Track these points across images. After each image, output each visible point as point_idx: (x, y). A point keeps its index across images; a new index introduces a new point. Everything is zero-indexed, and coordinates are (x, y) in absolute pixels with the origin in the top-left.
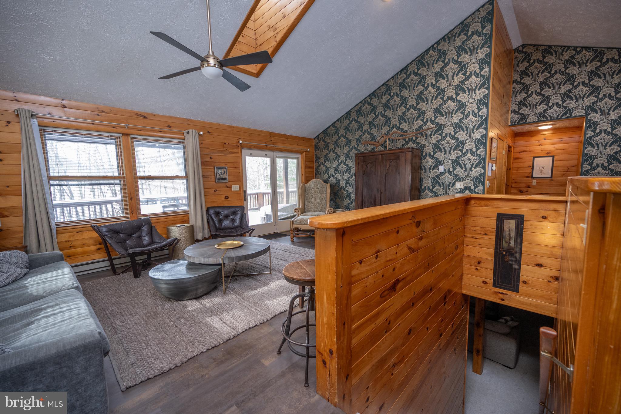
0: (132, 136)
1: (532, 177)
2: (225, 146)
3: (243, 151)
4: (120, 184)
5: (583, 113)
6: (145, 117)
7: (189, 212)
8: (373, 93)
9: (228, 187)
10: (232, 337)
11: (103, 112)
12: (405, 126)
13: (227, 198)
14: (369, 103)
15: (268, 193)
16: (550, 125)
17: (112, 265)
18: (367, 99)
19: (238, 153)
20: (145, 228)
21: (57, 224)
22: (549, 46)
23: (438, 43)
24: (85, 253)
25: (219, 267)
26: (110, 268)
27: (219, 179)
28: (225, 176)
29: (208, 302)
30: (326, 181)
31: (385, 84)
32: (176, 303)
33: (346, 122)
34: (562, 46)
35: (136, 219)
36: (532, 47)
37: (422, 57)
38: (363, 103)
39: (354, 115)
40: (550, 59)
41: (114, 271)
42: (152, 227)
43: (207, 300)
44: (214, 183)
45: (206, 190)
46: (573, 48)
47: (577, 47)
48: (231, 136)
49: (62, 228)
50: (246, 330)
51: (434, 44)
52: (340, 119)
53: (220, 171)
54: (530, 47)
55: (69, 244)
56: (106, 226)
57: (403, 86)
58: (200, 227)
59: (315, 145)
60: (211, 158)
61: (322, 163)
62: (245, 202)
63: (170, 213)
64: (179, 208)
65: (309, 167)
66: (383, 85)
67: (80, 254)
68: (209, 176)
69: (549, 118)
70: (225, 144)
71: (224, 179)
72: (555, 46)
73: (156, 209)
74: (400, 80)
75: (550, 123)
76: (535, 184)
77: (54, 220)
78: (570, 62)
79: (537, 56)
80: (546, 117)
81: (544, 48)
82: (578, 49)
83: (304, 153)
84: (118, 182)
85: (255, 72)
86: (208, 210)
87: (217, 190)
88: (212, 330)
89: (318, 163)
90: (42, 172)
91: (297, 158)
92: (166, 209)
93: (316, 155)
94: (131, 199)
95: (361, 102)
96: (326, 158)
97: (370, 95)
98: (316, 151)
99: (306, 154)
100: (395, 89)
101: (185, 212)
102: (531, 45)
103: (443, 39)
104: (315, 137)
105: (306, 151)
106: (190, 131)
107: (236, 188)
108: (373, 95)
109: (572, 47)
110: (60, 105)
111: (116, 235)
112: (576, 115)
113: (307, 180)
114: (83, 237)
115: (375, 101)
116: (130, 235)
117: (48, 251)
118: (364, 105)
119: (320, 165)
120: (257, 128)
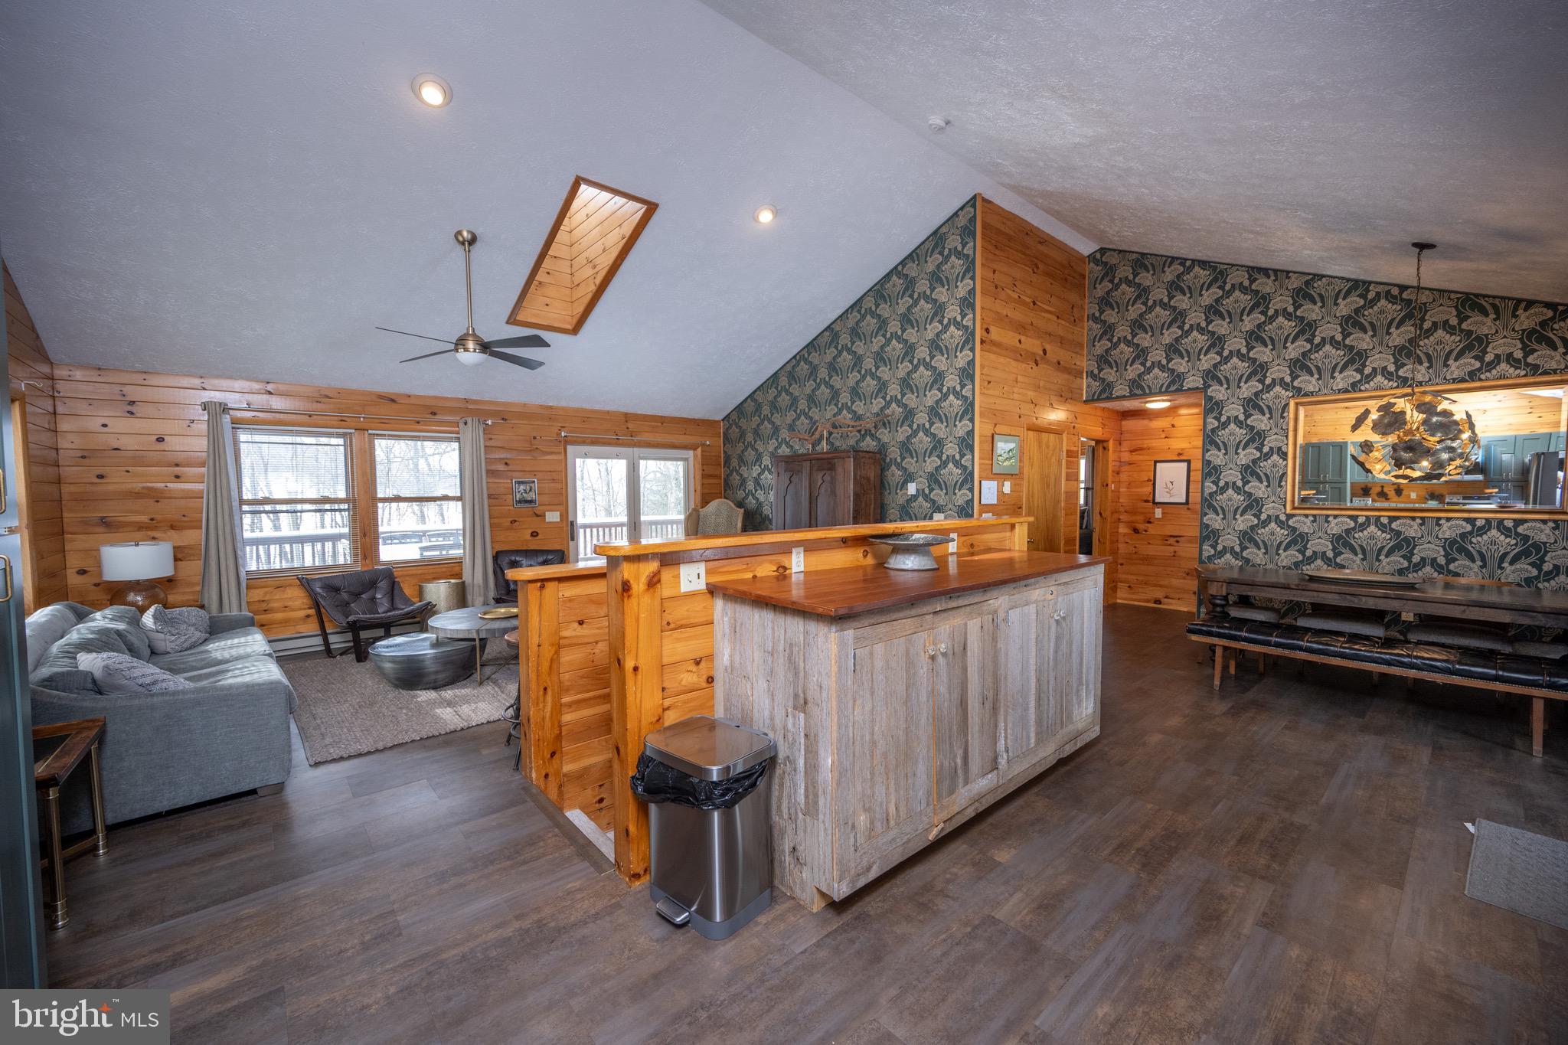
0: (370, 432)
1: (1154, 503)
2: (534, 442)
3: (570, 448)
4: (348, 510)
5: (1200, 384)
6: (393, 401)
7: (461, 558)
8: (812, 342)
9: (537, 516)
10: (459, 728)
11: (327, 397)
12: (859, 407)
13: (534, 534)
14: (806, 361)
15: (621, 525)
16: (1163, 400)
17: (326, 643)
18: (803, 352)
19: (560, 453)
20: (383, 584)
21: (248, 573)
22: (1143, 255)
23: (903, 263)
24: (286, 622)
25: (473, 643)
26: (323, 648)
27: (520, 502)
28: (532, 496)
29: (448, 693)
30: (740, 505)
31: (829, 327)
32: (404, 692)
33: (773, 392)
34: (1162, 256)
35: (370, 568)
36: (1115, 254)
37: (882, 285)
38: (797, 358)
39: (783, 381)
40: (1146, 279)
41: (329, 652)
42: (394, 582)
43: (449, 692)
44: (511, 508)
45: (493, 521)
46: (1179, 261)
47: (1186, 260)
48: (546, 423)
49: (256, 580)
50: (483, 724)
51: (898, 265)
52: (762, 385)
53: (522, 487)
54: (1112, 253)
55: (264, 606)
56: (320, 579)
57: (855, 333)
58: (479, 586)
59: (724, 433)
60: (506, 464)
61: (734, 469)
62: (571, 543)
63: (428, 561)
64: (450, 552)
65: (710, 476)
66: (826, 330)
67: (281, 623)
68: (503, 496)
69: (1147, 391)
70: (535, 438)
71: (531, 502)
72: (1151, 255)
73: (409, 552)
74: (851, 323)
75: (1164, 398)
76: (1160, 516)
77: (244, 568)
78: (1175, 287)
79: (1125, 271)
80: (1143, 389)
81: (1134, 256)
82: (1188, 263)
83: (699, 450)
84: (346, 506)
85: (570, 327)
86: (496, 558)
87: (515, 521)
88: (437, 719)
89: (729, 468)
90: (232, 493)
91: (686, 460)
92: (425, 554)
93: (725, 452)
94: (365, 535)
95: (794, 357)
96: (742, 460)
97: (808, 345)
98: (724, 445)
99: (702, 451)
100: (844, 339)
101: (456, 559)
102: (1114, 250)
103: (910, 257)
104: (722, 417)
105: (703, 445)
106: (469, 420)
107: (552, 517)
108: (812, 346)
109: (1177, 258)
110: (263, 392)
111: (334, 594)
112: (1188, 386)
113: (705, 501)
114: (285, 596)
115: (814, 357)
116: (357, 595)
117: (233, 611)
118: (798, 363)
119: (732, 472)
120: (597, 407)
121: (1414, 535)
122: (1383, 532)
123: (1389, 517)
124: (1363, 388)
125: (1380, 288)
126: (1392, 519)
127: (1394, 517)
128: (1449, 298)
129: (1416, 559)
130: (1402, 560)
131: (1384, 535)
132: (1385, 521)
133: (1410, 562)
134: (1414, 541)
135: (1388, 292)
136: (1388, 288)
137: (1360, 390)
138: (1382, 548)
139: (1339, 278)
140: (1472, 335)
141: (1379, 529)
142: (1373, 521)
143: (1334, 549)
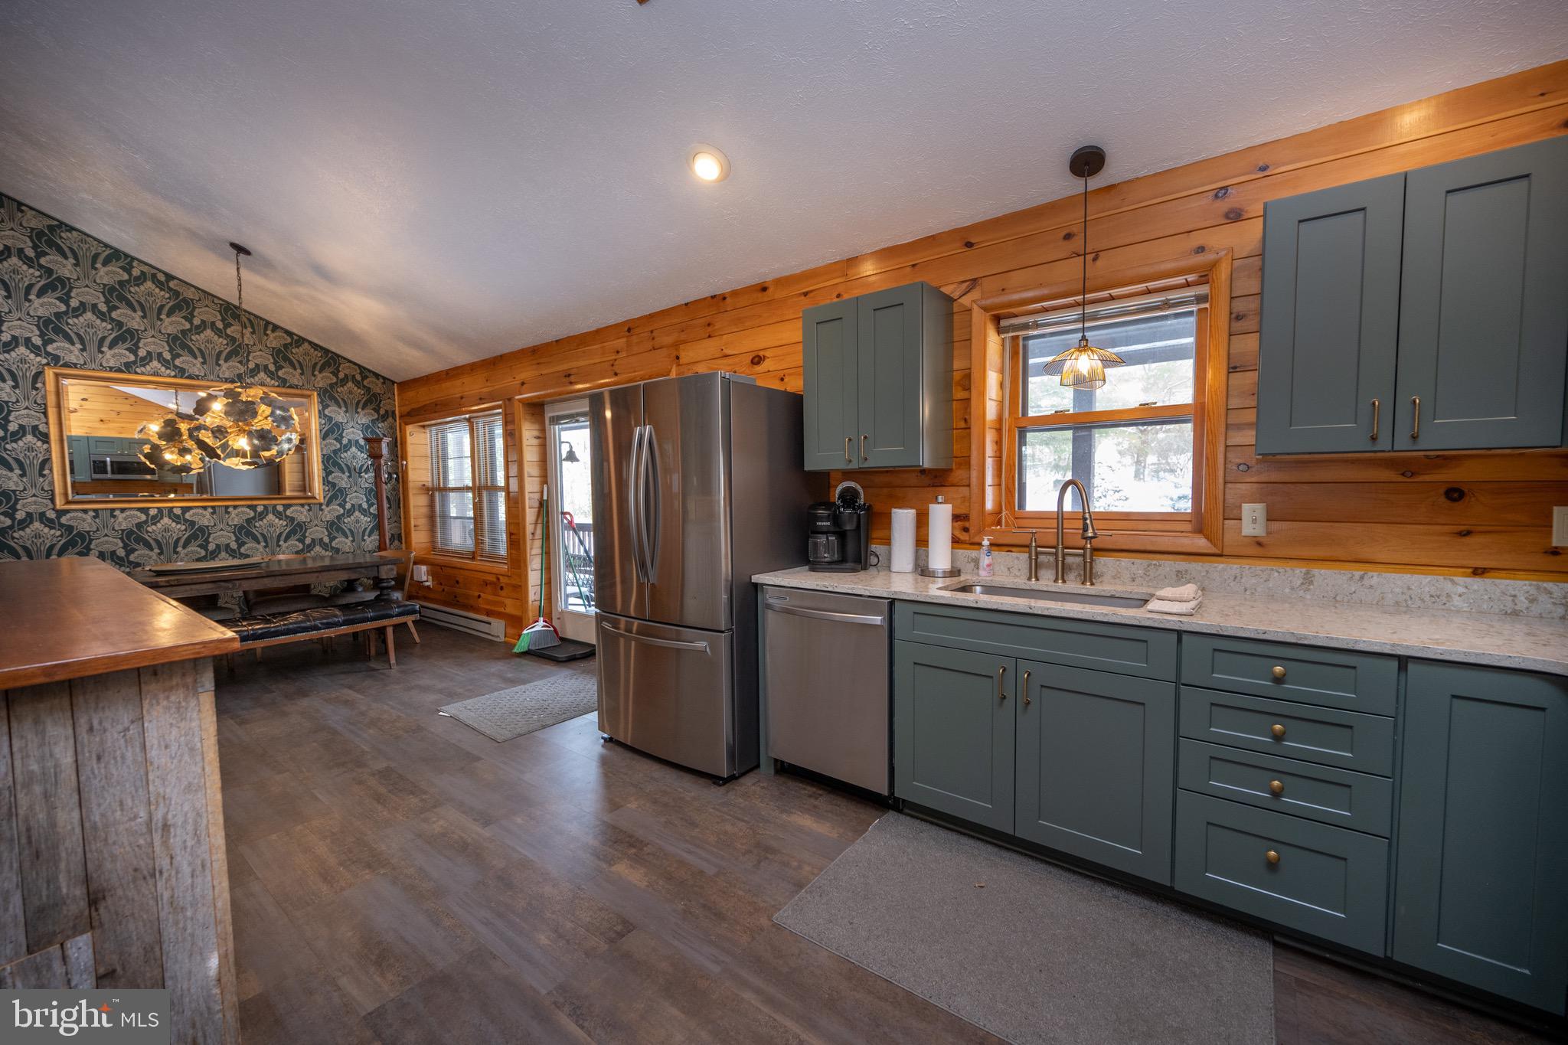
121: (207, 524)
122: (178, 523)
123: (182, 508)
124: (138, 370)
125: (145, 269)
126: (185, 510)
127: (187, 507)
128: (213, 302)
129: (211, 547)
130: (199, 549)
131: (179, 526)
132: (178, 512)
133: (206, 550)
134: (208, 530)
135: (154, 276)
136: (155, 271)
137: (136, 373)
138: (178, 539)
139: (95, 239)
140: (235, 342)
141: (173, 521)
142: (165, 512)
143: (125, 547)
